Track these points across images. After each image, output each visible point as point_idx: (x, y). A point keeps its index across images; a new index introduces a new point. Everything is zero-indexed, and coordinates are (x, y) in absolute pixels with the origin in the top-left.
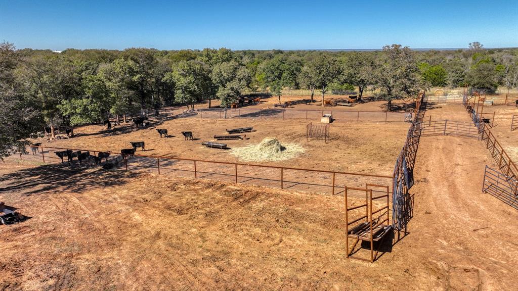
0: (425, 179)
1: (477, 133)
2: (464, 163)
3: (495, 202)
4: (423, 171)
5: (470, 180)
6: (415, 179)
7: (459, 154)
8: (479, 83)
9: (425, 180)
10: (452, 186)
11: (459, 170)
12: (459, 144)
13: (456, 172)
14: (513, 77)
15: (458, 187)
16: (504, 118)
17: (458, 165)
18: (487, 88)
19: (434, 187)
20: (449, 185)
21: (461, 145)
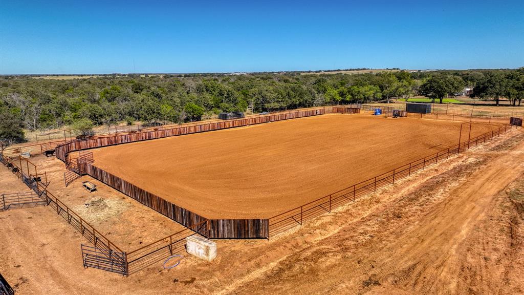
0: (21, 278)
1: (38, 198)
2: (49, 240)
3: (100, 273)
4: (12, 269)
5: (66, 259)
6: (12, 285)
7: (37, 231)
8: (5, 133)
9: (24, 281)
10: (54, 274)
11: (48, 250)
12: (29, 218)
13: (48, 255)
14: (32, 120)
15: (60, 272)
16: (51, 172)
17: (43, 245)
18: (15, 137)
19: (38, 284)
20: (51, 274)
21: (31, 218)
